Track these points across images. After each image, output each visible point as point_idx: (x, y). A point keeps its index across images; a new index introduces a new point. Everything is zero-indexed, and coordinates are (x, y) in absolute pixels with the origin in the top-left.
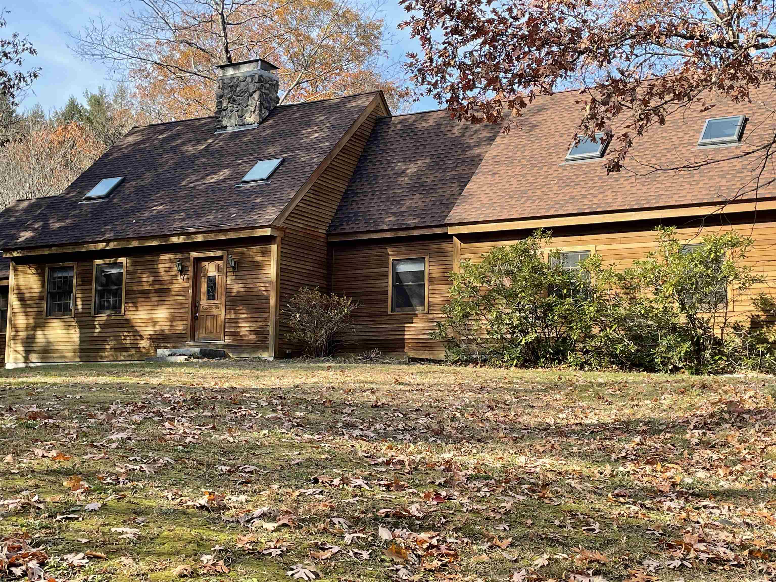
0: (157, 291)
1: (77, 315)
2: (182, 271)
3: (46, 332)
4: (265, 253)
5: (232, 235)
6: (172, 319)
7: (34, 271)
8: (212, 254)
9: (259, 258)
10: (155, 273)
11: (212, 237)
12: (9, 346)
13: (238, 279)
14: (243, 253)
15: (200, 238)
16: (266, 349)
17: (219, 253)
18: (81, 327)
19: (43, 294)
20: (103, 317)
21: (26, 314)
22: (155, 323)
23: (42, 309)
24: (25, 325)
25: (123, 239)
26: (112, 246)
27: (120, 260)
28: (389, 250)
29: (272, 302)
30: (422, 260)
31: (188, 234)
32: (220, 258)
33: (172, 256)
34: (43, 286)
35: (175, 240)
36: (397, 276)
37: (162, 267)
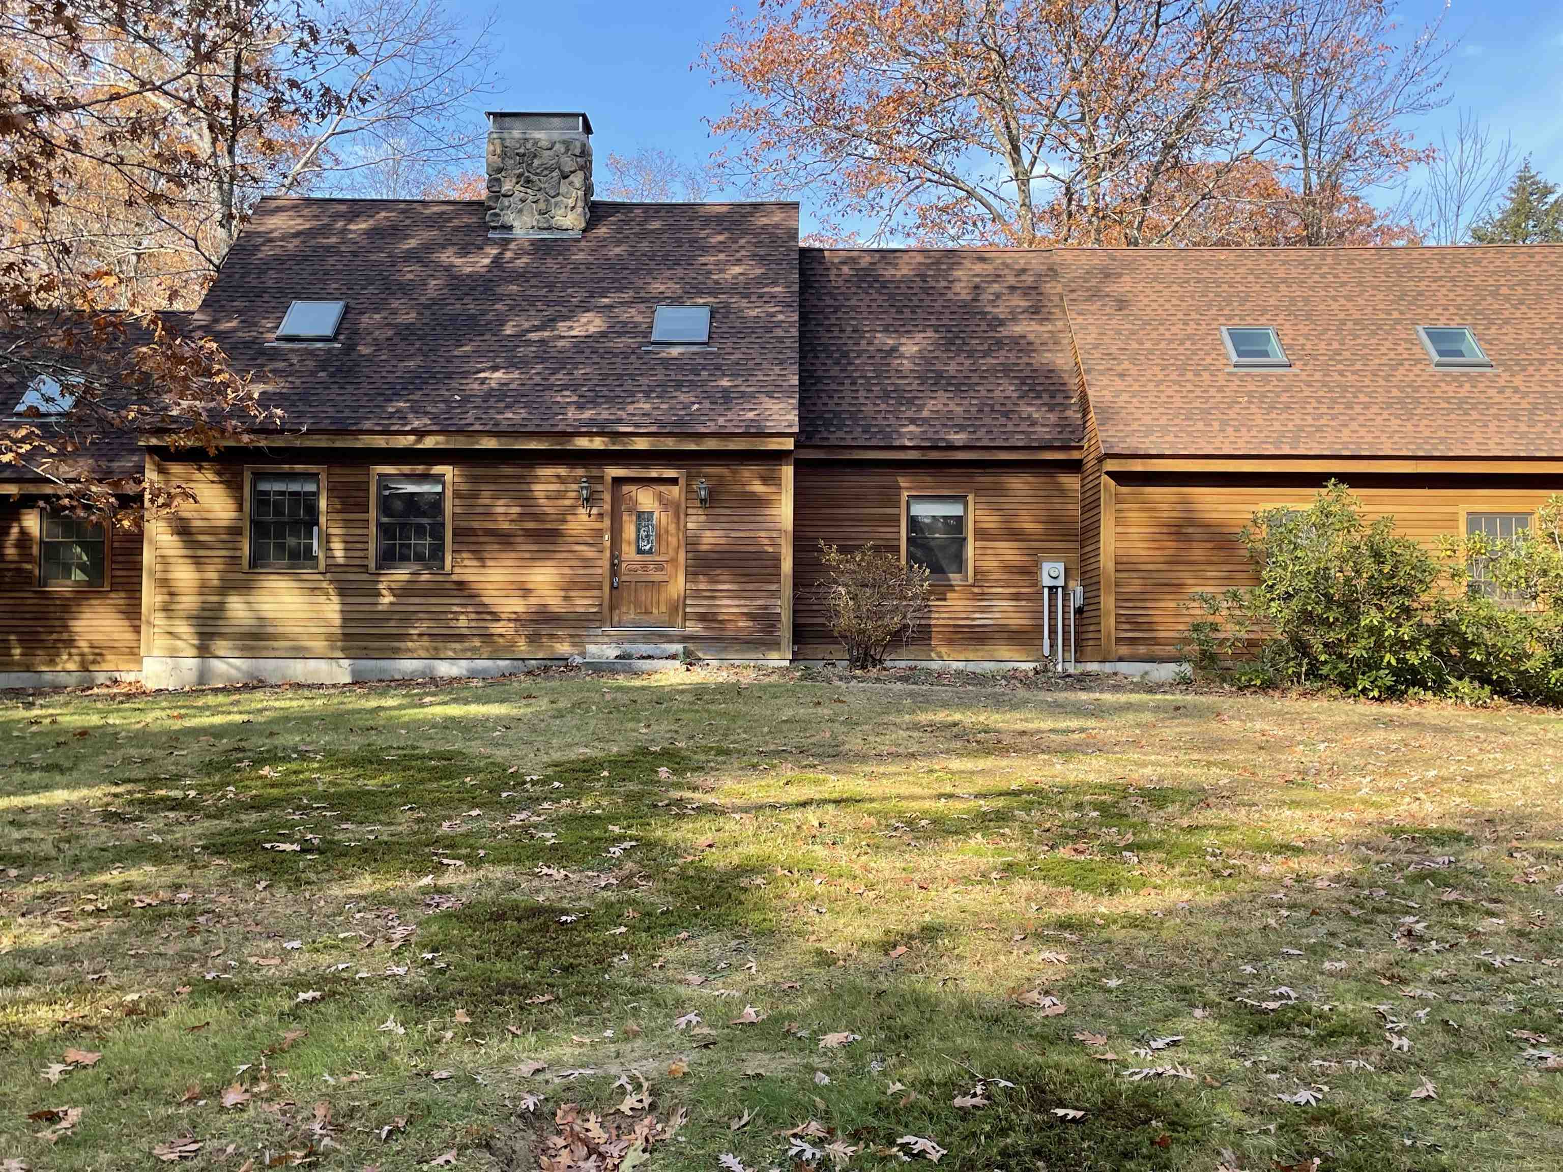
0: (530, 534)
1: (331, 568)
2: (589, 501)
3: (251, 599)
4: (771, 479)
5: (711, 444)
6: (568, 587)
7: (211, 476)
8: (654, 474)
9: (758, 487)
10: (525, 498)
11: (670, 444)
12: (149, 623)
13: (713, 521)
14: (721, 477)
15: (641, 444)
16: (775, 645)
17: (670, 473)
18: (342, 592)
19: (240, 524)
20: (401, 575)
21: (198, 562)
22: (525, 591)
23: (238, 553)
24: (196, 583)
25: (460, 432)
26: (429, 442)
27: (437, 469)
28: (900, 479)
29: (787, 565)
30: (962, 499)
31: (616, 435)
32: (674, 481)
33: (562, 471)
34: (240, 509)
35: (583, 443)
36: (913, 522)
37: (539, 489)
